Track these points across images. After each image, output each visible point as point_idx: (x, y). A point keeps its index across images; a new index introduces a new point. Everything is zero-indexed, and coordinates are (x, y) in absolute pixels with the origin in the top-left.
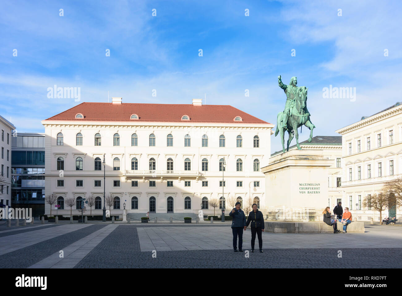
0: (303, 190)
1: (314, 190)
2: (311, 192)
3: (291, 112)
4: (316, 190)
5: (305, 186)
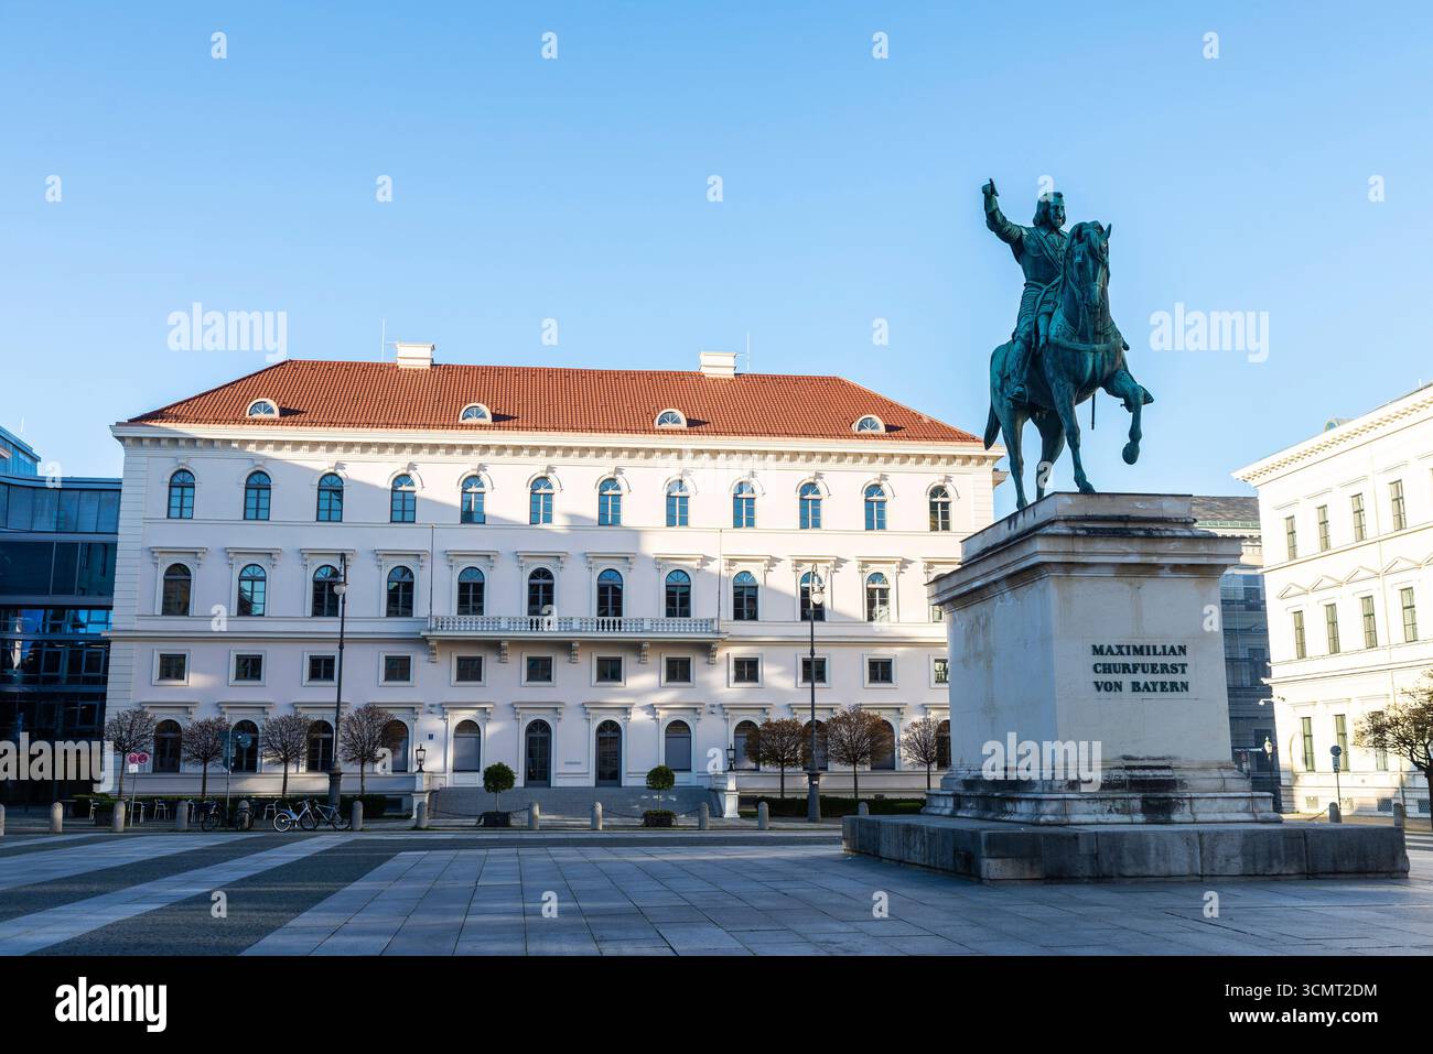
0: (1112, 678)
1: (1159, 678)
2: (1146, 685)
4: (1168, 678)
5: (1120, 660)
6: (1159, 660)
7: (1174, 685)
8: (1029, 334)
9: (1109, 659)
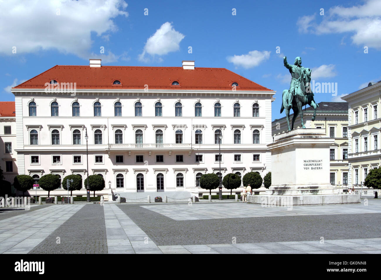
1: (317, 166)
2: (314, 168)
3: (296, 92)
4: (318, 166)
5: (309, 163)
6: (317, 163)
7: (319, 168)
8: (293, 92)
9: (307, 163)
